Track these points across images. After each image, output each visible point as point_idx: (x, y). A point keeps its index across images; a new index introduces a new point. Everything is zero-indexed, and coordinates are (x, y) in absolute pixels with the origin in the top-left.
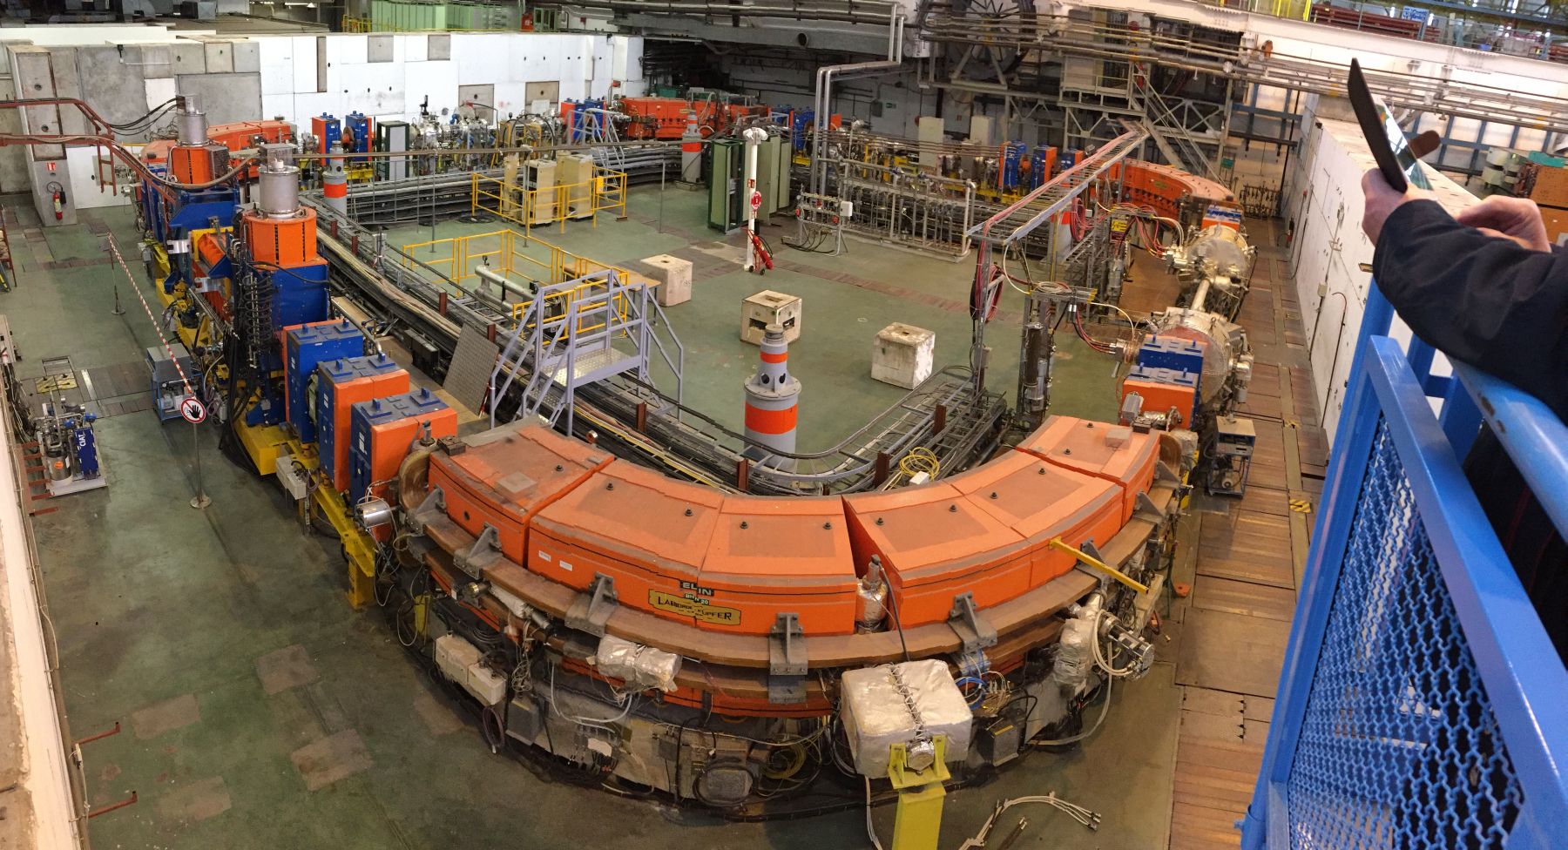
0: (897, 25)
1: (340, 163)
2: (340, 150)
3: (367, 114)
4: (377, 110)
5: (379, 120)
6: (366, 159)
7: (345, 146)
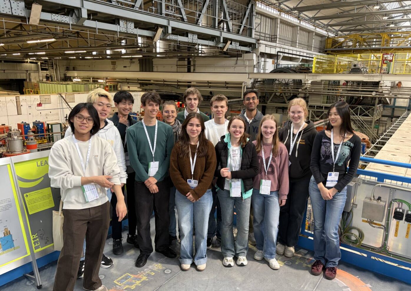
0: (244, 88)
1: (32, 137)
2: (32, 133)
3: (42, 121)
4: (46, 120)
5: (48, 122)
6: (44, 135)
7: (33, 132)
